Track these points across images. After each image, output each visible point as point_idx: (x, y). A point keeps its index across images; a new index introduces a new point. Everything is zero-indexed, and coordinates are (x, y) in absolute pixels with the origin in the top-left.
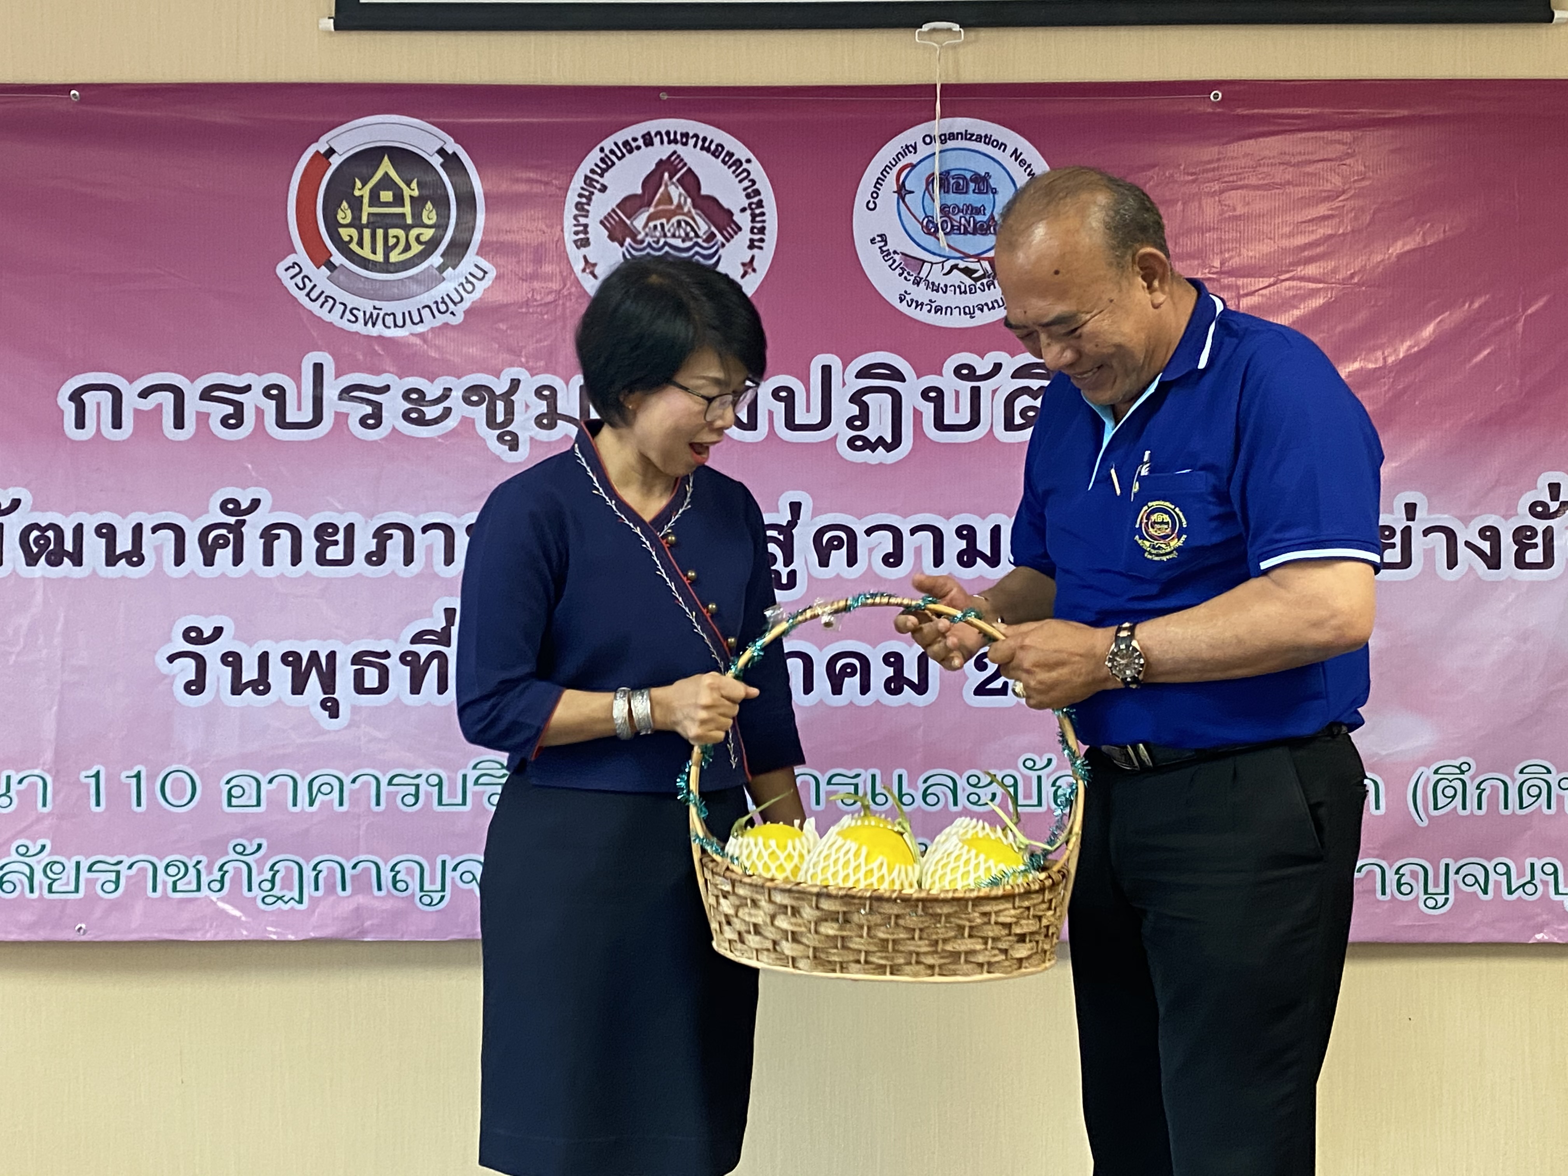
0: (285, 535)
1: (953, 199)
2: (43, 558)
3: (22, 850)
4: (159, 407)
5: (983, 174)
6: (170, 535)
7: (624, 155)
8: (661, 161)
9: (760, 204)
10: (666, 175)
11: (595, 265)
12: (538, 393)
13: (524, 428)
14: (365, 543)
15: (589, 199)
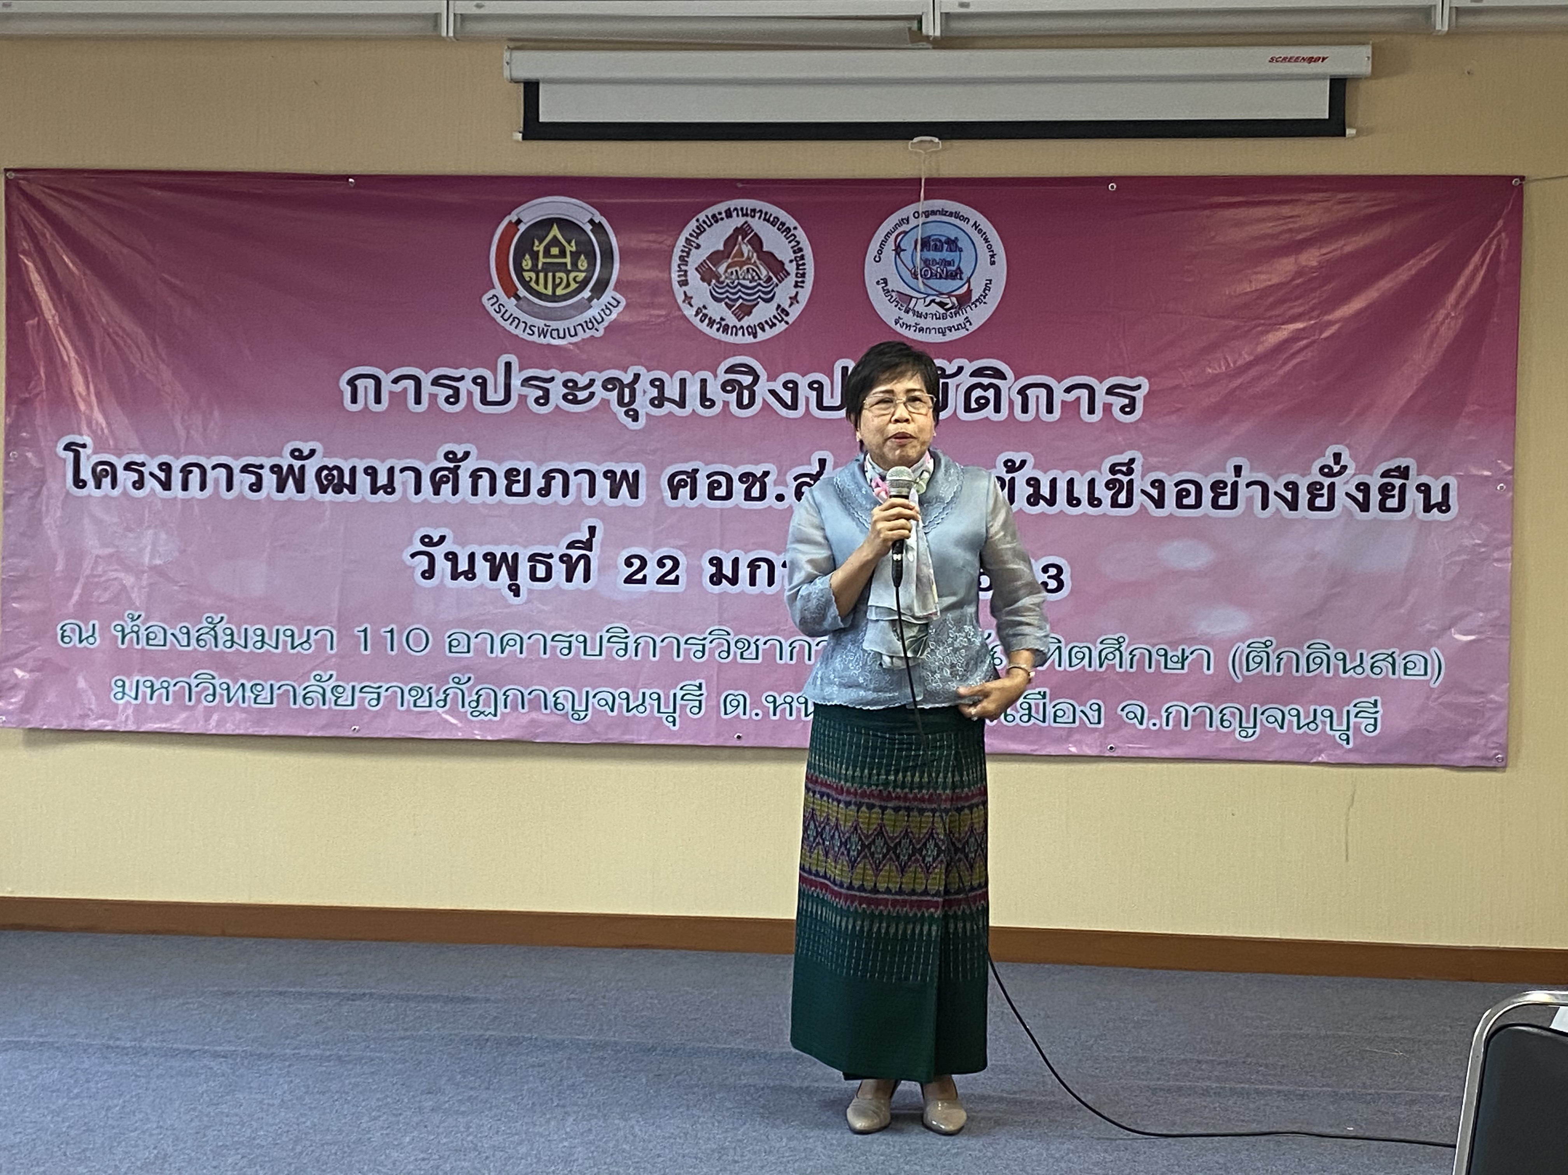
0: (486, 476)
1: (932, 255)
2: (330, 489)
3: (318, 678)
4: (405, 390)
5: (953, 238)
6: (412, 474)
7: (712, 224)
8: (737, 228)
9: (802, 257)
10: (740, 238)
11: (691, 298)
12: (652, 383)
13: (643, 407)
14: (537, 482)
15: (688, 253)
